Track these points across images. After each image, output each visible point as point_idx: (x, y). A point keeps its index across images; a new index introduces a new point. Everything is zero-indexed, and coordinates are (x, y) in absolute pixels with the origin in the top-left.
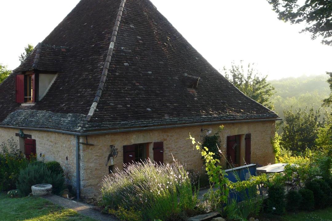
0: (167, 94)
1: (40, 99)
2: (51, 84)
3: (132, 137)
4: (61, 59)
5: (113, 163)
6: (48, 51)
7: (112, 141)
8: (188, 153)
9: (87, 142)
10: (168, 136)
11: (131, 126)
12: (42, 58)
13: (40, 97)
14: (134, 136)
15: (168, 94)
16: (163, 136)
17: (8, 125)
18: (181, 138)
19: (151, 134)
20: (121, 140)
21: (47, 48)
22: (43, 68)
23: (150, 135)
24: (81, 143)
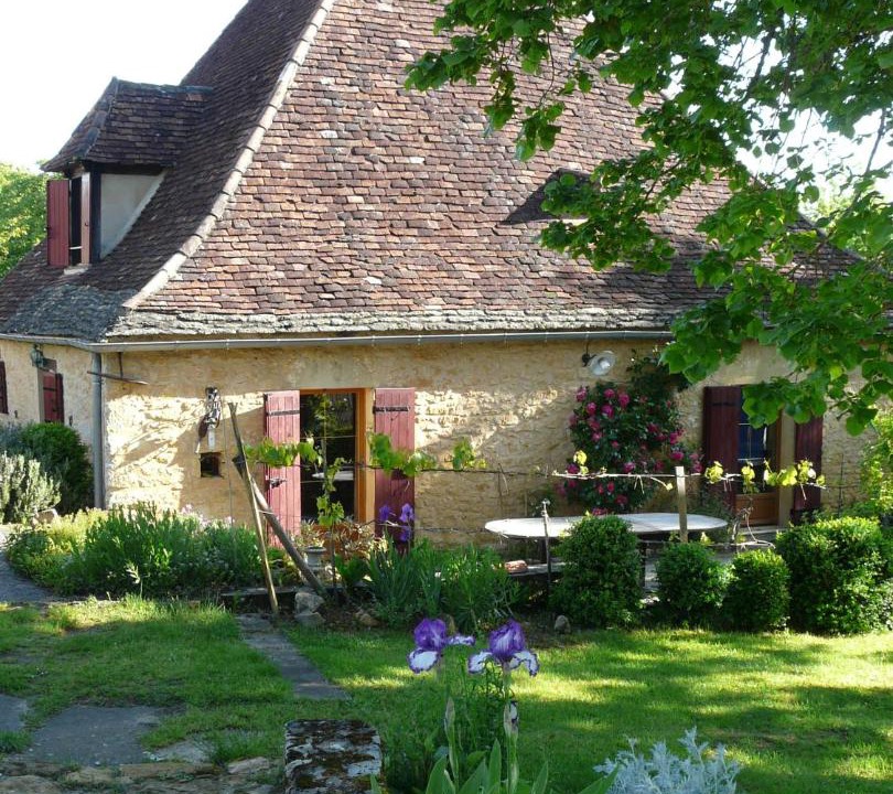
0: (466, 233)
1: (104, 254)
2: (142, 207)
3: (292, 367)
4: (180, 128)
5: (217, 444)
6: (137, 102)
7: (214, 376)
8: (527, 434)
9: (122, 374)
10: (438, 371)
11: (283, 330)
12: (114, 124)
13: (105, 247)
14: (299, 365)
15: (475, 233)
16: (415, 369)
17: (12, 332)
18: (493, 382)
19: (366, 359)
20: (248, 374)
21: (135, 94)
22: (110, 156)
23: (364, 365)
24: (105, 376)
